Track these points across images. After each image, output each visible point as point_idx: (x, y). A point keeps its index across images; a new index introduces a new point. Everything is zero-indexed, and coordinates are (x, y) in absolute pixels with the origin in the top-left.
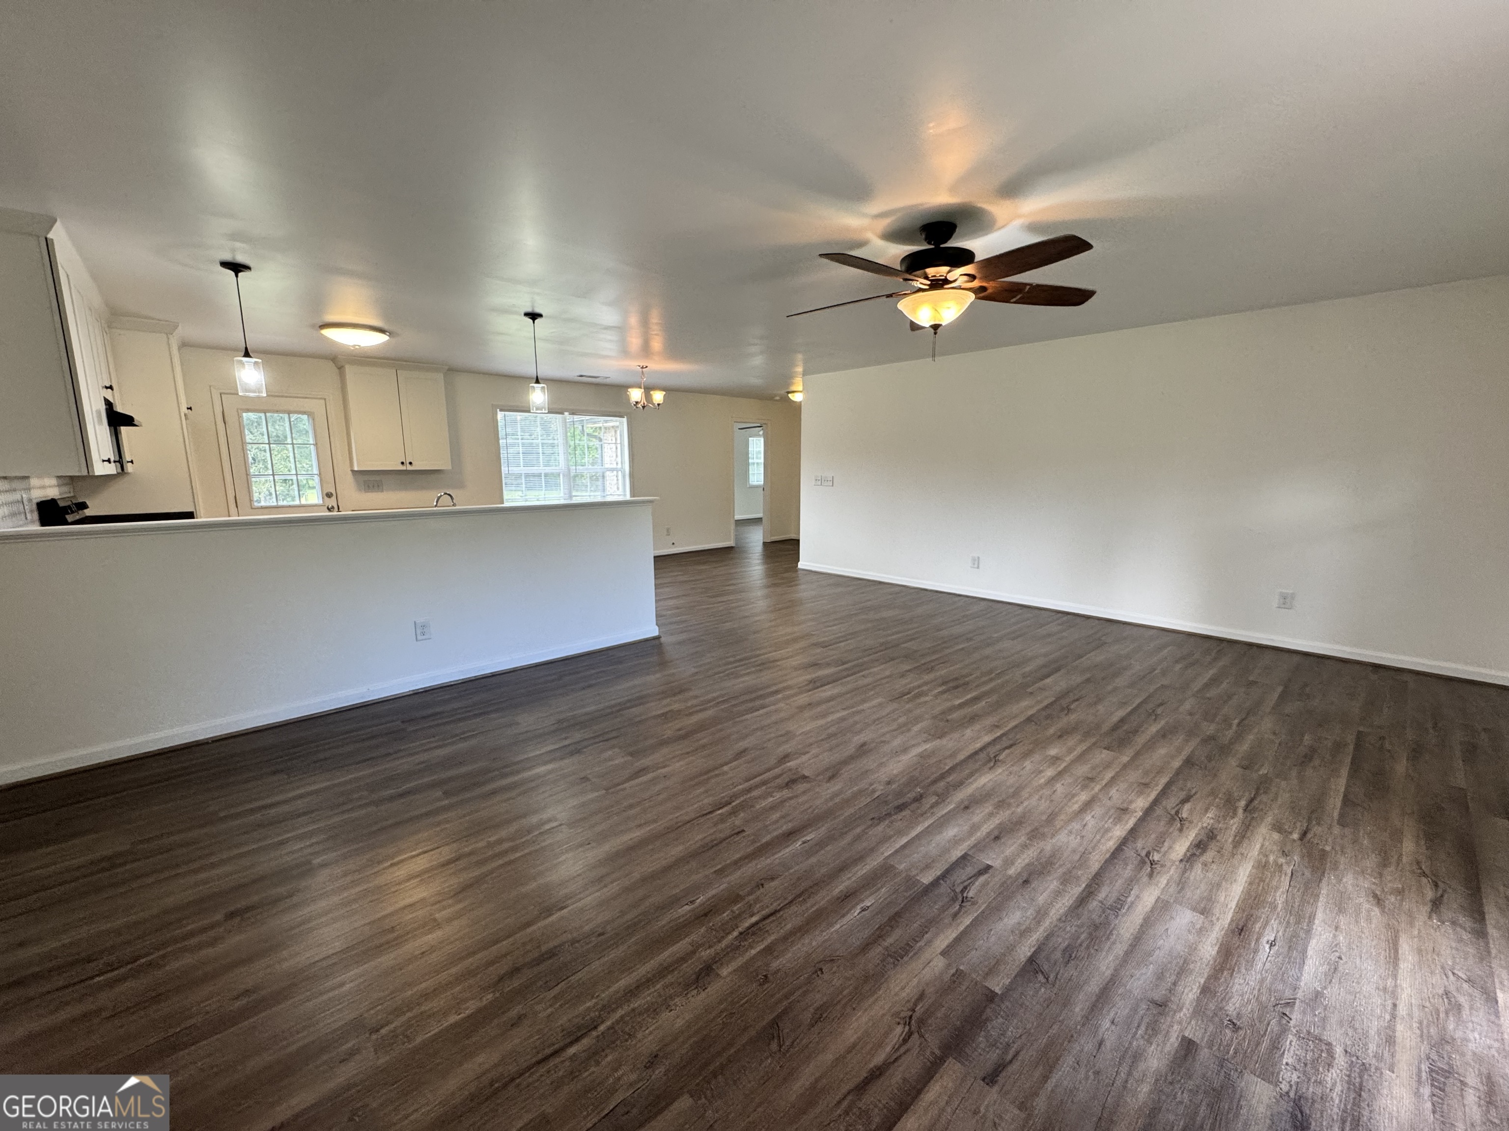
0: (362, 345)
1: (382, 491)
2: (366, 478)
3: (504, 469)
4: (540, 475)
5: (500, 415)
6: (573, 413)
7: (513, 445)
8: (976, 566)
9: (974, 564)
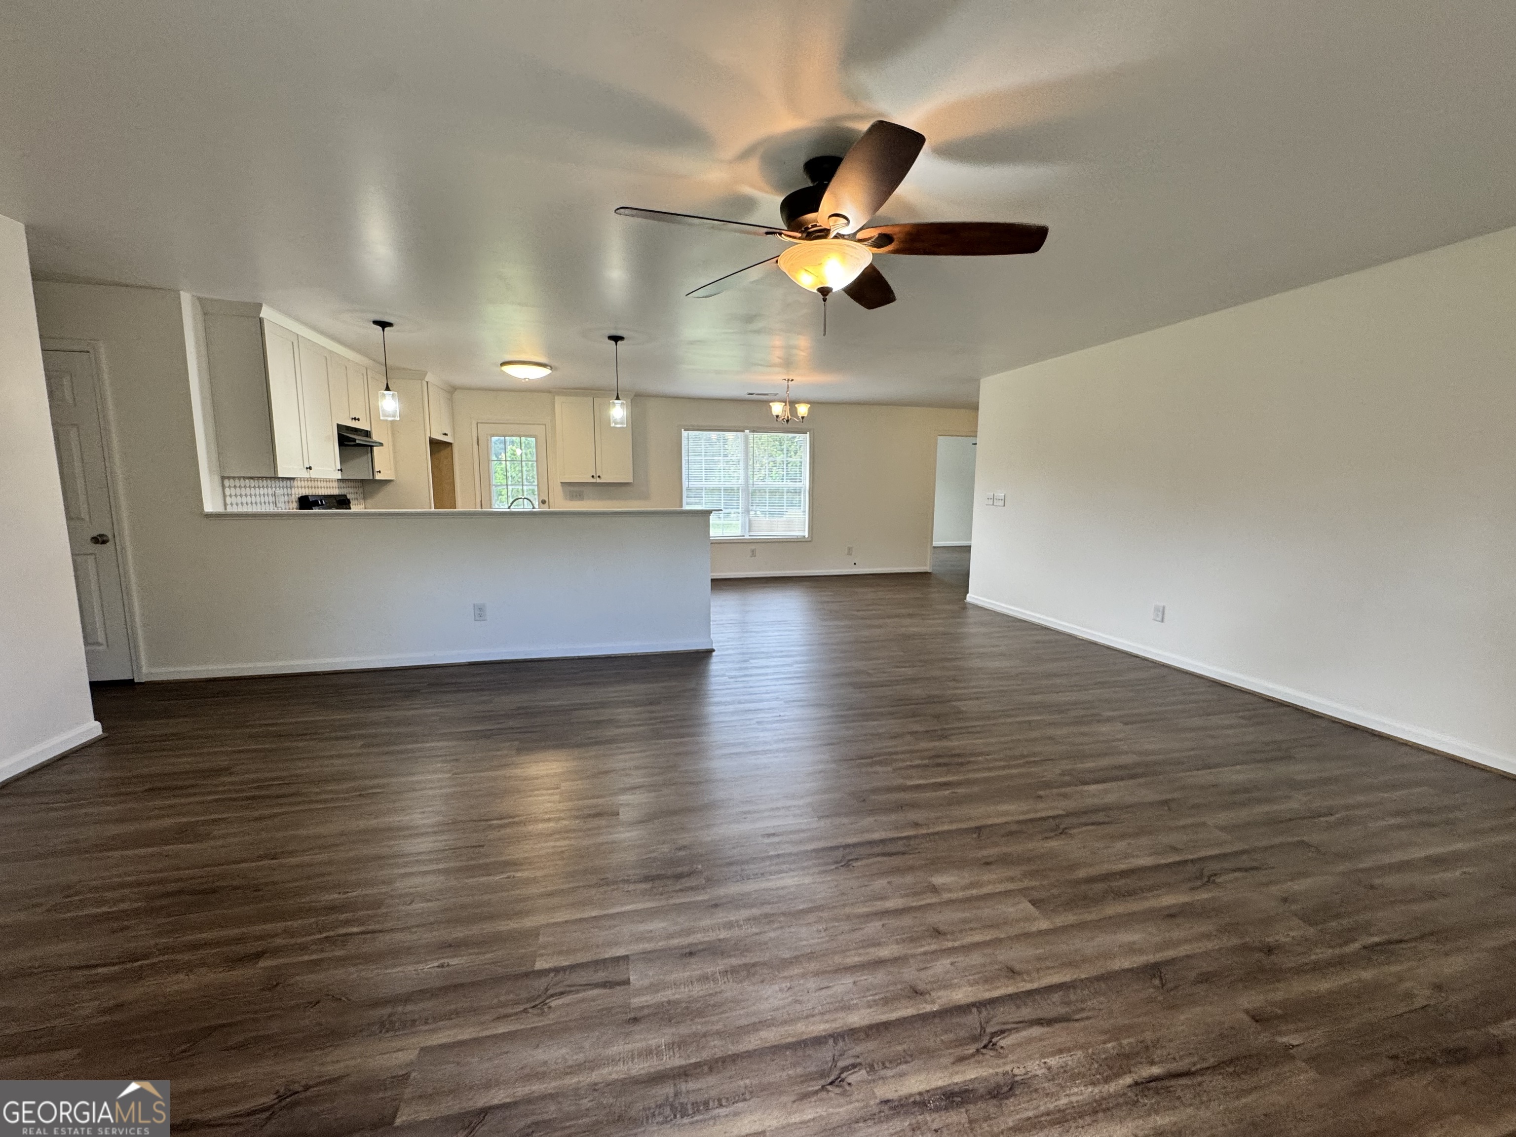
0: (531, 378)
1: (582, 499)
2: (572, 488)
3: (685, 484)
4: (719, 490)
5: (685, 434)
6: (753, 431)
7: (695, 462)
8: (1159, 619)
9: (1157, 615)
